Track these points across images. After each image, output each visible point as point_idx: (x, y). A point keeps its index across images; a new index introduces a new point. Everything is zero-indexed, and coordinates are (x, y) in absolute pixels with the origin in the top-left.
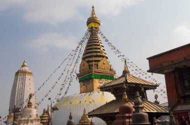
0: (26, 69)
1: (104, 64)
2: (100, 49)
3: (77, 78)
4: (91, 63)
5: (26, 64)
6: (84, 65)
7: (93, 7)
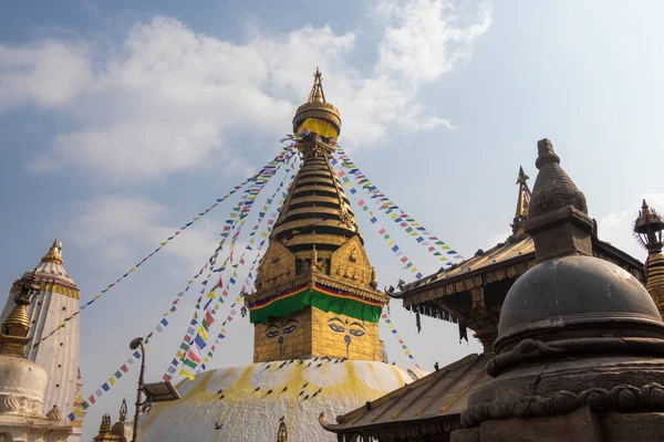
0: (57, 269)
1: (352, 260)
2: (338, 207)
3: (243, 309)
4: (303, 255)
5: (57, 254)
6: (276, 261)
7: (318, 75)
